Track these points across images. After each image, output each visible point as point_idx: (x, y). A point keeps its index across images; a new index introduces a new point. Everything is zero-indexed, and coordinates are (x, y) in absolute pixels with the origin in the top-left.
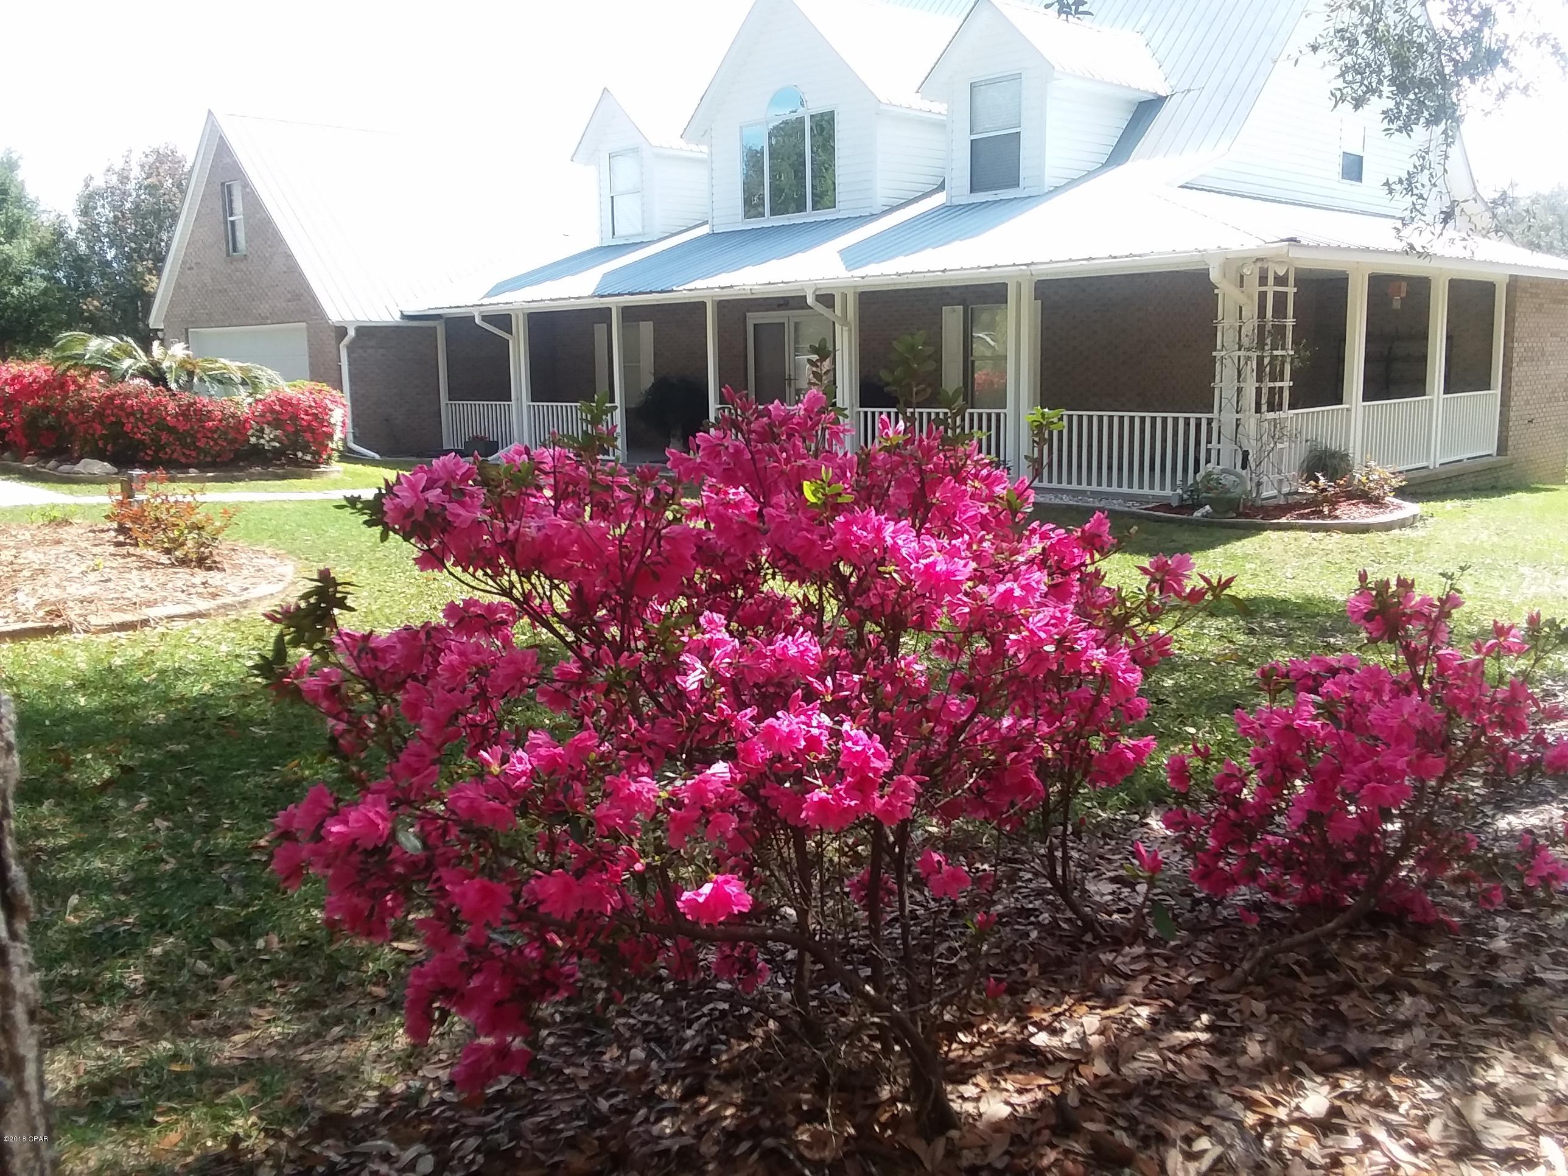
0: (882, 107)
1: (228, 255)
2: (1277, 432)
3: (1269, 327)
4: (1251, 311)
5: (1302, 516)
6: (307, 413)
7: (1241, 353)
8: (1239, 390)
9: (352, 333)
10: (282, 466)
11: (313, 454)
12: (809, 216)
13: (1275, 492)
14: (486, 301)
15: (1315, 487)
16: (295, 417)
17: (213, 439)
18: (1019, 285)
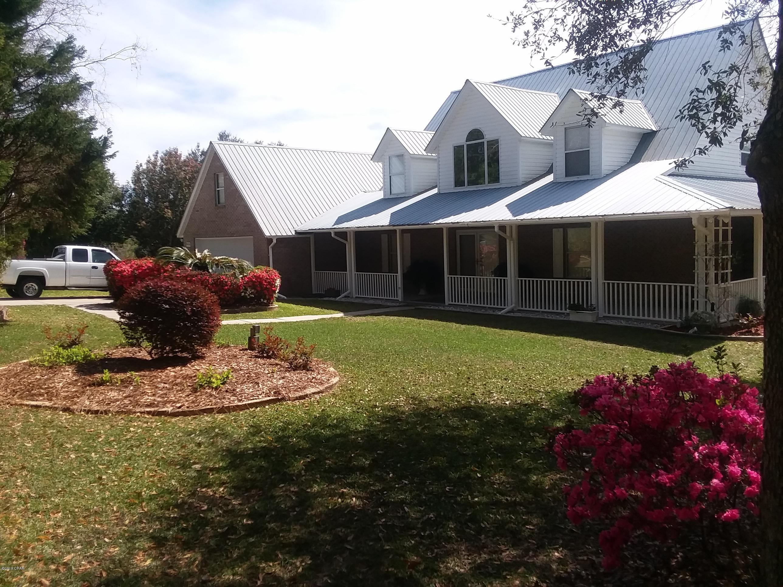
0: (522, 138)
1: (216, 205)
2: (726, 292)
3: (720, 245)
4: (711, 237)
5: (742, 334)
6: (266, 282)
7: (707, 257)
8: (707, 275)
9: (275, 241)
10: (254, 305)
11: (268, 300)
12: (487, 186)
13: (726, 320)
14: (335, 226)
15: (747, 320)
16: (261, 283)
17: (227, 294)
18: (597, 224)
